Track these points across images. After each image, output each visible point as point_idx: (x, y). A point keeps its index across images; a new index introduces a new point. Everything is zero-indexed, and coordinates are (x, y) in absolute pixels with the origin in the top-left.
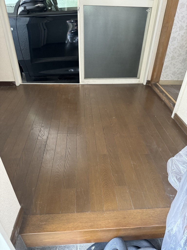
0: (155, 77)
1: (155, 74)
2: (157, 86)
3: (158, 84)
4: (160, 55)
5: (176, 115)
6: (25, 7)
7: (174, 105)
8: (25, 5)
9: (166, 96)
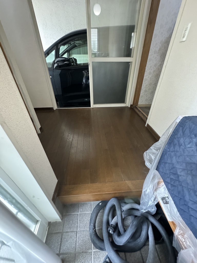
0: (135, 102)
1: (135, 101)
2: (137, 108)
3: (137, 106)
4: (138, 89)
5: (148, 125)
6: (58, 64)
7: (147, 119)
8: (58, 63)
9: (142, 113)
